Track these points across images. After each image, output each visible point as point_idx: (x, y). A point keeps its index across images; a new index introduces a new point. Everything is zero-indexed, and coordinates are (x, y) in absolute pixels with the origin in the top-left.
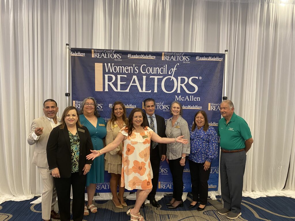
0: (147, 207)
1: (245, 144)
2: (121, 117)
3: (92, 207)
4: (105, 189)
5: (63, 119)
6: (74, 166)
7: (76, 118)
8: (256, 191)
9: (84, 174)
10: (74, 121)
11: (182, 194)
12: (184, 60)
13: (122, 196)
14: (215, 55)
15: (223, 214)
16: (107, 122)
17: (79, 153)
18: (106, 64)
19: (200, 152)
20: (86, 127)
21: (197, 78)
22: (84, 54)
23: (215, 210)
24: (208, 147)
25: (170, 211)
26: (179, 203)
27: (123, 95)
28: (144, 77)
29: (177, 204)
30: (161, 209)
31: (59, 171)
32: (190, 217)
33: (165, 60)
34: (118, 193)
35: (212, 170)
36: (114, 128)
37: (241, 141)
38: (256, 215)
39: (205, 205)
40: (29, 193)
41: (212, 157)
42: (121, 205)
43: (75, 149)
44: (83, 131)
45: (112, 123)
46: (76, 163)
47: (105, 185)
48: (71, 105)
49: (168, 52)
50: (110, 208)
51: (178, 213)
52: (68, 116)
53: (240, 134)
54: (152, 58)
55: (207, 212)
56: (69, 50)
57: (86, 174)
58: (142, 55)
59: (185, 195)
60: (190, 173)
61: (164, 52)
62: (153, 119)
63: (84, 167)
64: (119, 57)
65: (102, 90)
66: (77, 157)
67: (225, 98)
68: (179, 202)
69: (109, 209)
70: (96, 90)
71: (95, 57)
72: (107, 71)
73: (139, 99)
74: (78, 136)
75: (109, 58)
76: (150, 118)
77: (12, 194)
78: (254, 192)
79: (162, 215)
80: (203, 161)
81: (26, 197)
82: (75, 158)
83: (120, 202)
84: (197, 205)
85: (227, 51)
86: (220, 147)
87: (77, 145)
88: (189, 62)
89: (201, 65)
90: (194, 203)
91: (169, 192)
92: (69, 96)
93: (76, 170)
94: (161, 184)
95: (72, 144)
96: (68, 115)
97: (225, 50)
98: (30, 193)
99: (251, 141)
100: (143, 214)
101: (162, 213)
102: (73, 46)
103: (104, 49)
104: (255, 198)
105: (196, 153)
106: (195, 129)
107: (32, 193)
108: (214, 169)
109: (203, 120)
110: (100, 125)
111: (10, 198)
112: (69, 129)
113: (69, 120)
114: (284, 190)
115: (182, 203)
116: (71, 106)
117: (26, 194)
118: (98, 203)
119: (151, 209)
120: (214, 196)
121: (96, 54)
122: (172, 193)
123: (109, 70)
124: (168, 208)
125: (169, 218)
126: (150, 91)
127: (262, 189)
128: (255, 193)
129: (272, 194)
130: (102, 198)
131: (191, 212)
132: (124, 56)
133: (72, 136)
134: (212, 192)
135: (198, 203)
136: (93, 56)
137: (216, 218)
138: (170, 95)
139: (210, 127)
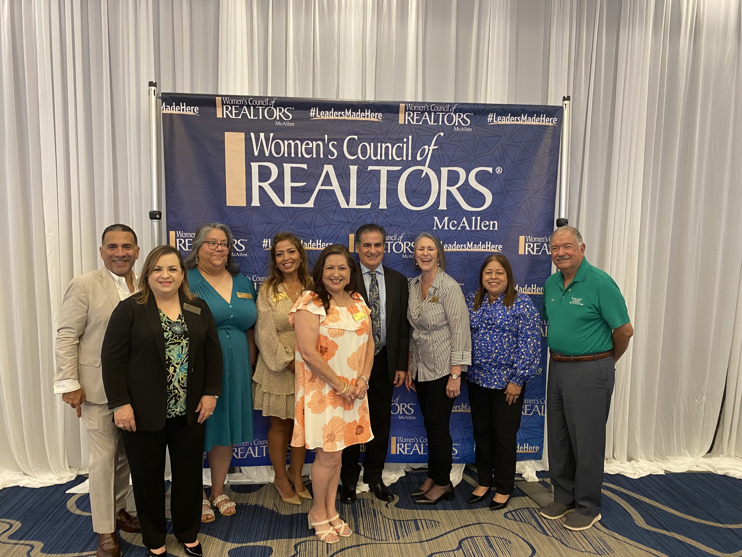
0: (363, 499)
1: (613, 341)
2: (294, 271)
3: (223, 502)
4: (257, 456)
5: (145, 278)
6: (173, 401)
7: (178, 276)
8: (640, 460)
9: (199, 421)
10: (173, 284)
11: (451, 467)
12: (457, 124)
13: (298, 473)
14: (538, 110)
15: (553, 518)
16: (258, 285)
17: (186, 367)
18: (252, 134)
19: (495, 361)
20: (204, 301)
21: (490, 170)
22: (197, 108)
23: (533, 509)
24: (516, 348)
25: (420, 511)
26: (444, 489)
27: (298, 215)
28: (354, 169)
29: (437, 493)
30: (396, 506)
31: (135, 413)
32: (470, 525)
33: (406, 123)
34: (288, 466)
35: (528, 407)
36: (278, 301)
37: (601, 331)
38: (638, 520)
39: (509, 495)
40: (63, 467)
41: (525, 373)
42: (296, 496)
43: (175, 356)
44: (197, 311)
45: (271, 289)
46: (179, 392)
47: (256, 447)
48: (164, 243)
49: (415, 103)
50: (269, 504)
51: (439, 515)
52: (156, 270)
53: (600, 313)
54: (373, 119)
55: (514, 513)
56: (157, 98)
57: (205, 422)
58: (348, 111)
59: (459, 470)
60: (471, 416)
61: (405, 103)
62: (378, 278)
63: (198, 403)
64: (288, 117)
65: (244, 204)
66: (182, 379)
67: (562, 223)
68: (443, 487)
69: (266, 506)
70: (228, 204)
71: (225, 117)
72: (256, 154)
73: (340, 227)
74: (183, 324)
75: (261, 118)
76: (371, 275)
77: (19, 469)
78: (633, 462)
79: (400, 521)
80: (503, 383)
81: (57, 477)
82: (177, 380)
83: (293, 488)
84: (489, 494)
85: (568, 98)
86: (549, 348)
87: (182, 347)
88: (470, 129)
89: (501, 136)
90: (481, 491)
91: (418, 462)
92: (160, 219)
93: (178, 410)
94: (397, 443)
95: (168, 343)
96: (156, 268)
97: (564, 97)
98: (65, 467)
99: (628, 332)
100: (353, 519)
101: (399, 515)
102: (166, 88)
103: (248, 95)
104: (636, 477)
105: (486, 363)
106: (482, 303)
107: (70, 467)
108: (532, 405)
109: (503, 277)
110: (240, 295)
111: (16, 478)
112: (162, 305)
113: (160, 282)
114: (710, 457)
115: (450, 490)
116: (166, 244)
117: (55, 471)
118: (237, 492)
119: (371, 506)
120: (532, 472)
121: (227, 109)
122: (425, 465)
123: (262, 151)
124: (415, 503)
125: (418, 529)
126: (368, 206)
127: (654, 453)
128: (635, 466)
129: (678, 467)
130: (248, 478)
131: (474, 514)
132: (301, 113)
133: (168, 322)
134: (528, 462)
135: (492, 489)
136: (219, 115)
137: (536, 528)
138: (419, 216)
139: (519, 297)
